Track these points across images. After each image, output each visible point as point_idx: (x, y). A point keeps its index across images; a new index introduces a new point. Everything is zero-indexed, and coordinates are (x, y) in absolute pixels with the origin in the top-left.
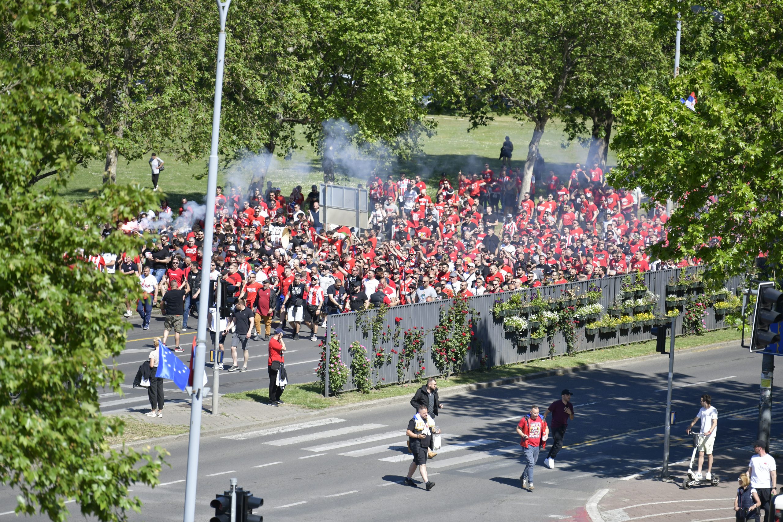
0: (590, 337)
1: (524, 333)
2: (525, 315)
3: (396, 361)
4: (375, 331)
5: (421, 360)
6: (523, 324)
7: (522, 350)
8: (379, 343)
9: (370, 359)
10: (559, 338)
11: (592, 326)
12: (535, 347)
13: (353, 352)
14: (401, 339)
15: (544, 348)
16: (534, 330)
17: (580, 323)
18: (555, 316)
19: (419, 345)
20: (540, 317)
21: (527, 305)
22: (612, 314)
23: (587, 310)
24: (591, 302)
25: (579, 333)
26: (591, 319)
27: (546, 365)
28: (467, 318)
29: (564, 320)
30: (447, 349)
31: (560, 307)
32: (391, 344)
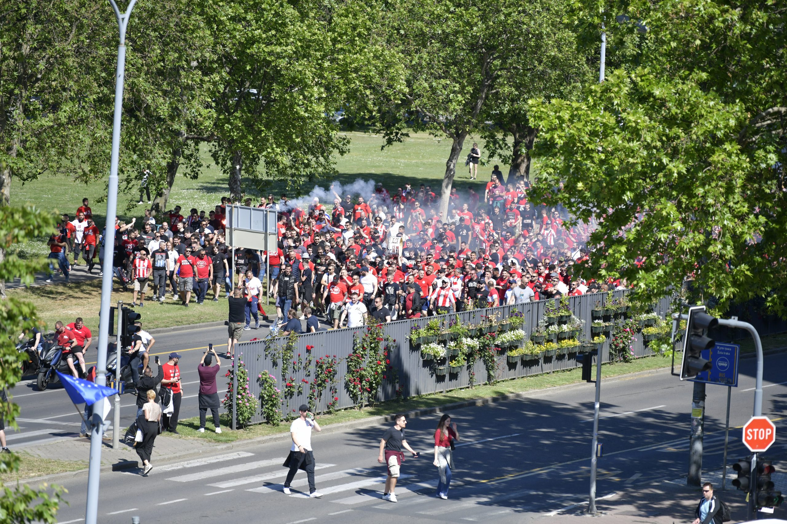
0: (512, 365)
1: (443, 361)
2: (443, 342)
3: (307, 392)
4: (285, 360)
5: (333, 390)
6: (441, 351)
7: (440, 379)
8: (289, 373)
9: (280, 390)
10: (479, 366)
11: (514, 353)
12: (454, 376)
13: (262, 382)
14: (312, 368)
15: (464, 377)
16: (453, 358)
17: (502, 350)
18: (475, 343)
19: (332, 374)
20: (459, 344)
21: (446, 331)
22: (536, 340)
23: (508, 337)
24: (513, 329)
25: (501, 361)
26: (513, 346)
27: (465, 394)
28: (382, 346)
29: (484, 348)
30: (361, 378)
31: (480, 334)
32: (302, 374)
